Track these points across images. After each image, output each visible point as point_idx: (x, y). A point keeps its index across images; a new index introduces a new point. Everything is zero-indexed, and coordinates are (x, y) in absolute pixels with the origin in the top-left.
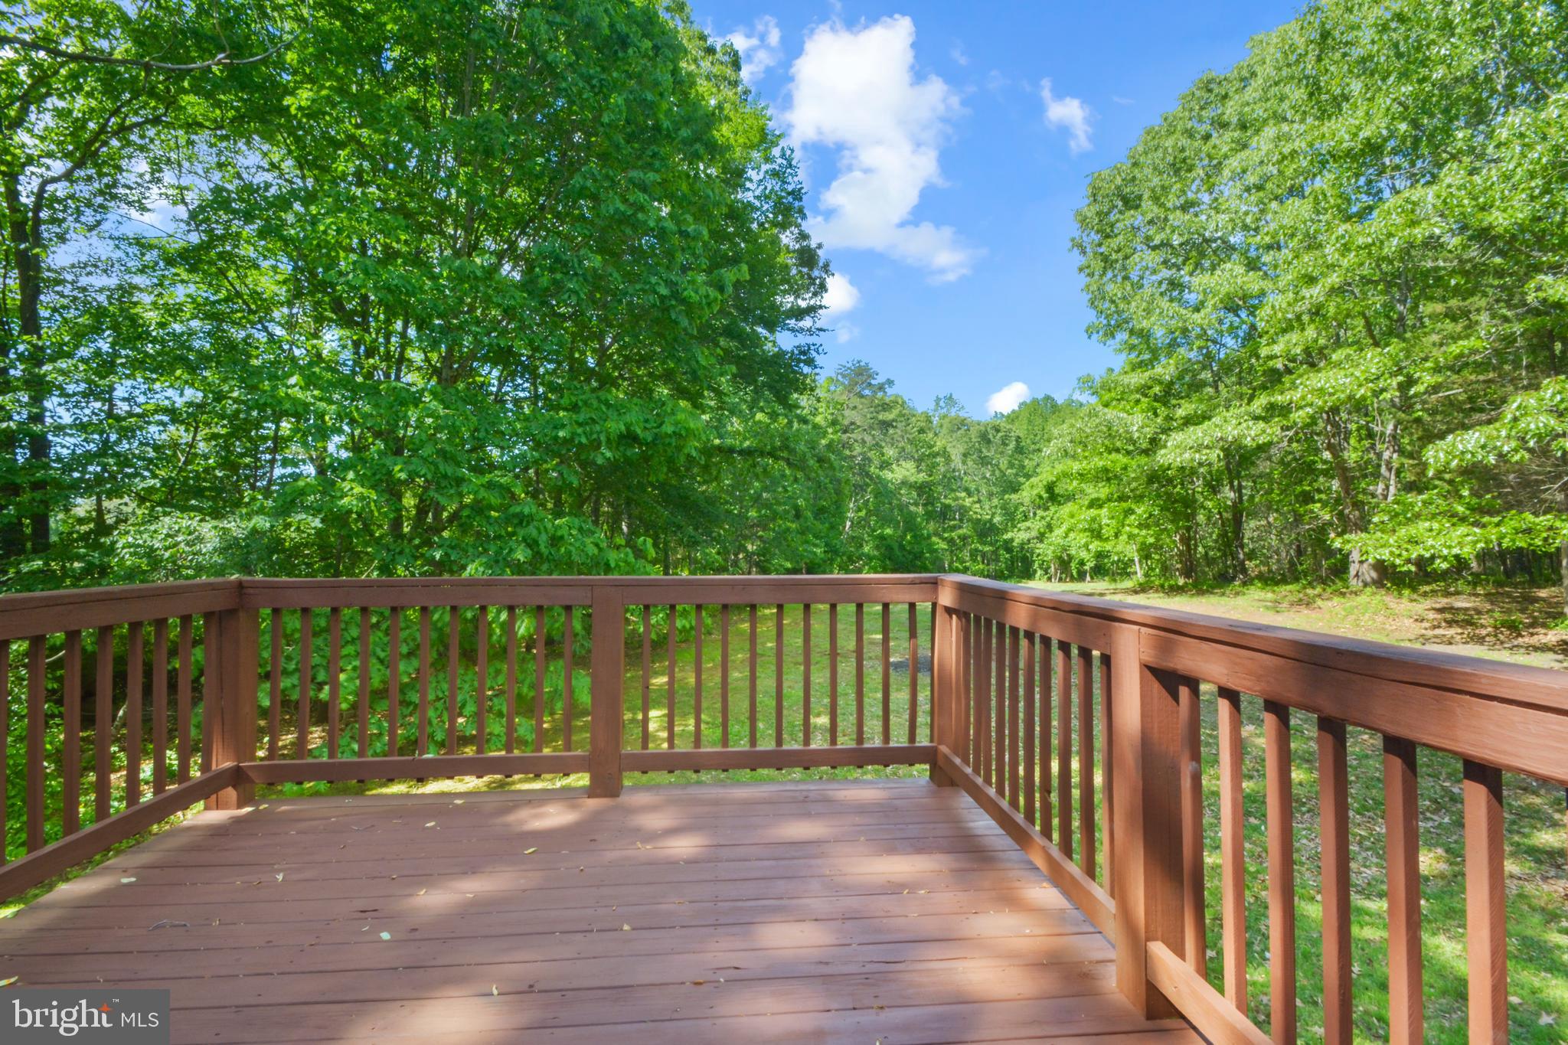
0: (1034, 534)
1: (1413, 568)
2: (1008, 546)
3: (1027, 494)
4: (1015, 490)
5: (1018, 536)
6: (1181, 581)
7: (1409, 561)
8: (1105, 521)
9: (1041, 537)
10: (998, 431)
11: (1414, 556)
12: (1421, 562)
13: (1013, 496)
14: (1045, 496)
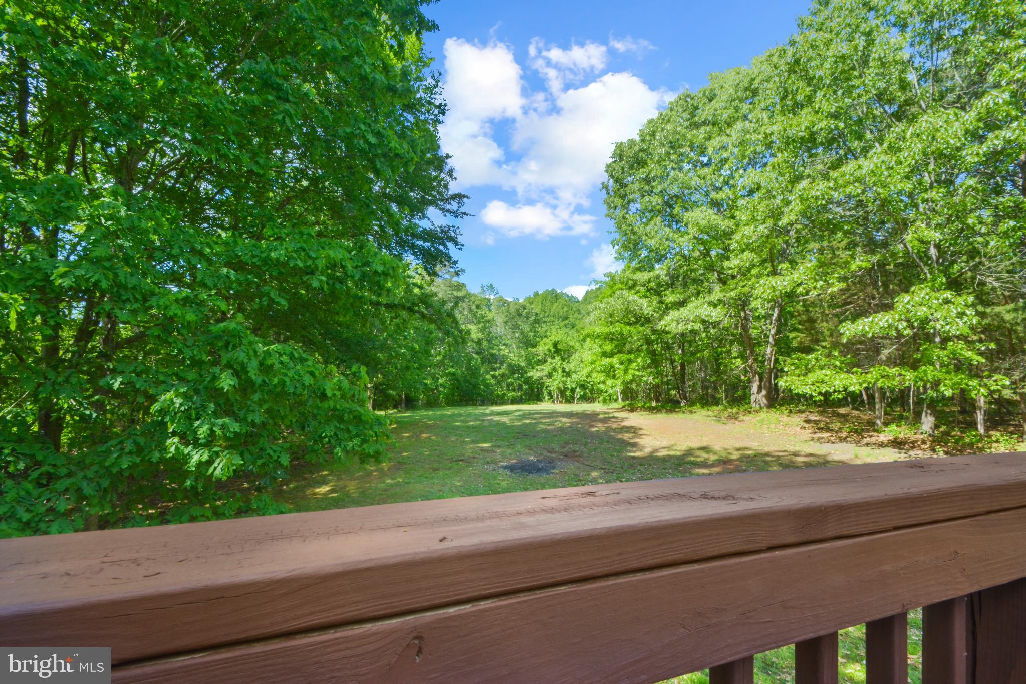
0: (546, 373)
1: (822, 398)
2: (528, 381)
3: (542, 348)
4: (534, 346)
5: (534, 374)
6: (654, 404)
7: (820, 394)
8: (617, 366)
9: (550, 376)
10: (524, 309)
11: (823, 391)
12: (826, 395)
13: (534, 350)
14: (553, 350)
